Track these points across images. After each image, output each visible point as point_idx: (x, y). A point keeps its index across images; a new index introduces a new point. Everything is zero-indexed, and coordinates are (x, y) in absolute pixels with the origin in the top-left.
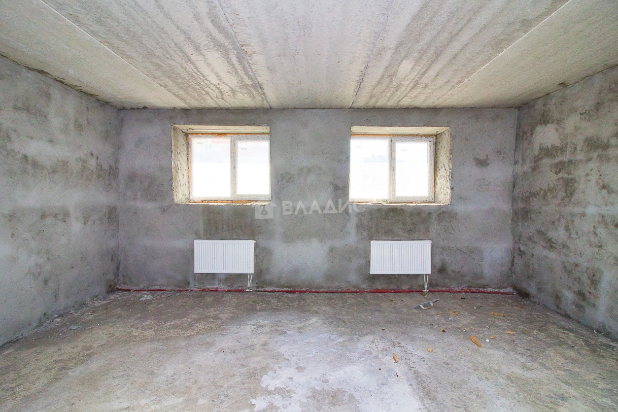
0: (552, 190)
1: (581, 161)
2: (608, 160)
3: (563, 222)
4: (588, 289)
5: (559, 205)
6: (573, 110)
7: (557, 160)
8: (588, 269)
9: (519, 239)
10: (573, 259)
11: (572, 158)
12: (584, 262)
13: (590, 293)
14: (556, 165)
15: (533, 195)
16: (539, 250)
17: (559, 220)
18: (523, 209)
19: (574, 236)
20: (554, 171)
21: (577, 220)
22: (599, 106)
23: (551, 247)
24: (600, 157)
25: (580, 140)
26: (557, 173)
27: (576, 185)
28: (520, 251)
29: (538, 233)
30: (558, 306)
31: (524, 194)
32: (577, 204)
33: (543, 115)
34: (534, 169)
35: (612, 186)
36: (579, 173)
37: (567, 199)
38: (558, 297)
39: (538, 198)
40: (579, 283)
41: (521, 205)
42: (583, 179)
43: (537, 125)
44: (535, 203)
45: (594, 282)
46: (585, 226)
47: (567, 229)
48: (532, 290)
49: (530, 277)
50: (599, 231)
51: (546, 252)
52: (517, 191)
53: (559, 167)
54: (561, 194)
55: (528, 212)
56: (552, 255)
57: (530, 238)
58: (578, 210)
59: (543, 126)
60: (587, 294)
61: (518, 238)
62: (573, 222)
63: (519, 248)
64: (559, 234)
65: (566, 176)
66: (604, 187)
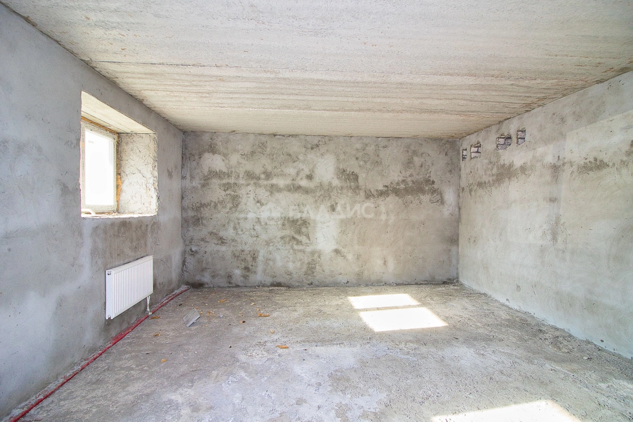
0: (221, 202)
1: (243, 184)
2: (260, 186)
3: (232, 225)
4: (251, 264)
5: (228, 213)
6: (236, 151)
7: (224, 181)
8: (250, 251)
9: (191, 242)
10: (240, 248)
11: (236, 182)
12: (247, 248)
13: (252, 266)
14: (224, 185)
15: (203, 205)
16: (212, 247)
17: (228, 223)
18: (193, 217)
19: (240, 232)
20: (223, 188)
21: (241, 221)
22: (253, 153)
23: (223, 242)
24: (255, 184)
25: (241, 171)
26: (225, 190)
27: (240, 199)
28: (193, 252)
29: (211, 234)
30: (230, 283)
31: (194, 205)
32: (241, 212)
33: (210, 146)
34: (203, 186)
35: (263, 201)
36: (242, 192)
37: (234, 209)
38: (230, 276)
39: (209, 207)
40: (245, 262)
41: (191, 213)
42: (245, 196)
43: (205, 152)
44: (206, 212)
45: (254, 258)
46: (247, 225)
47: (235, 228)
48: (206, 278)
49: (203, 270)
50: (256, 227)
51: (218, 247)
52: (186, 203)
53: (227, 187)
54: (229, 205)
55: (199, 219)
56: (223, 248)
57: (203, 240)
58: (242, 216)
59: (211, 154)
60: (250, 267)
61: (188, 241)
62: (239, 223)
63: (191, 250)
64: (229, 233)
65: (233, 193)
66: (258, 202)
